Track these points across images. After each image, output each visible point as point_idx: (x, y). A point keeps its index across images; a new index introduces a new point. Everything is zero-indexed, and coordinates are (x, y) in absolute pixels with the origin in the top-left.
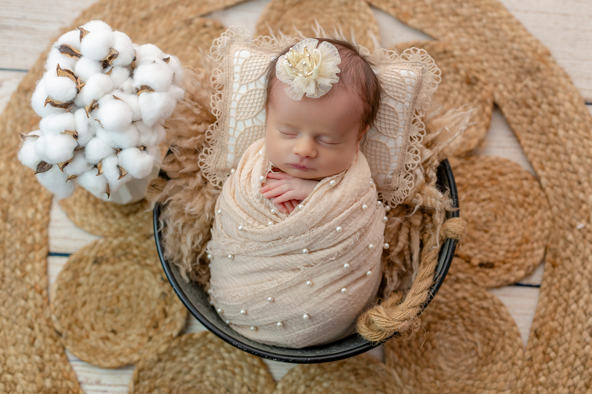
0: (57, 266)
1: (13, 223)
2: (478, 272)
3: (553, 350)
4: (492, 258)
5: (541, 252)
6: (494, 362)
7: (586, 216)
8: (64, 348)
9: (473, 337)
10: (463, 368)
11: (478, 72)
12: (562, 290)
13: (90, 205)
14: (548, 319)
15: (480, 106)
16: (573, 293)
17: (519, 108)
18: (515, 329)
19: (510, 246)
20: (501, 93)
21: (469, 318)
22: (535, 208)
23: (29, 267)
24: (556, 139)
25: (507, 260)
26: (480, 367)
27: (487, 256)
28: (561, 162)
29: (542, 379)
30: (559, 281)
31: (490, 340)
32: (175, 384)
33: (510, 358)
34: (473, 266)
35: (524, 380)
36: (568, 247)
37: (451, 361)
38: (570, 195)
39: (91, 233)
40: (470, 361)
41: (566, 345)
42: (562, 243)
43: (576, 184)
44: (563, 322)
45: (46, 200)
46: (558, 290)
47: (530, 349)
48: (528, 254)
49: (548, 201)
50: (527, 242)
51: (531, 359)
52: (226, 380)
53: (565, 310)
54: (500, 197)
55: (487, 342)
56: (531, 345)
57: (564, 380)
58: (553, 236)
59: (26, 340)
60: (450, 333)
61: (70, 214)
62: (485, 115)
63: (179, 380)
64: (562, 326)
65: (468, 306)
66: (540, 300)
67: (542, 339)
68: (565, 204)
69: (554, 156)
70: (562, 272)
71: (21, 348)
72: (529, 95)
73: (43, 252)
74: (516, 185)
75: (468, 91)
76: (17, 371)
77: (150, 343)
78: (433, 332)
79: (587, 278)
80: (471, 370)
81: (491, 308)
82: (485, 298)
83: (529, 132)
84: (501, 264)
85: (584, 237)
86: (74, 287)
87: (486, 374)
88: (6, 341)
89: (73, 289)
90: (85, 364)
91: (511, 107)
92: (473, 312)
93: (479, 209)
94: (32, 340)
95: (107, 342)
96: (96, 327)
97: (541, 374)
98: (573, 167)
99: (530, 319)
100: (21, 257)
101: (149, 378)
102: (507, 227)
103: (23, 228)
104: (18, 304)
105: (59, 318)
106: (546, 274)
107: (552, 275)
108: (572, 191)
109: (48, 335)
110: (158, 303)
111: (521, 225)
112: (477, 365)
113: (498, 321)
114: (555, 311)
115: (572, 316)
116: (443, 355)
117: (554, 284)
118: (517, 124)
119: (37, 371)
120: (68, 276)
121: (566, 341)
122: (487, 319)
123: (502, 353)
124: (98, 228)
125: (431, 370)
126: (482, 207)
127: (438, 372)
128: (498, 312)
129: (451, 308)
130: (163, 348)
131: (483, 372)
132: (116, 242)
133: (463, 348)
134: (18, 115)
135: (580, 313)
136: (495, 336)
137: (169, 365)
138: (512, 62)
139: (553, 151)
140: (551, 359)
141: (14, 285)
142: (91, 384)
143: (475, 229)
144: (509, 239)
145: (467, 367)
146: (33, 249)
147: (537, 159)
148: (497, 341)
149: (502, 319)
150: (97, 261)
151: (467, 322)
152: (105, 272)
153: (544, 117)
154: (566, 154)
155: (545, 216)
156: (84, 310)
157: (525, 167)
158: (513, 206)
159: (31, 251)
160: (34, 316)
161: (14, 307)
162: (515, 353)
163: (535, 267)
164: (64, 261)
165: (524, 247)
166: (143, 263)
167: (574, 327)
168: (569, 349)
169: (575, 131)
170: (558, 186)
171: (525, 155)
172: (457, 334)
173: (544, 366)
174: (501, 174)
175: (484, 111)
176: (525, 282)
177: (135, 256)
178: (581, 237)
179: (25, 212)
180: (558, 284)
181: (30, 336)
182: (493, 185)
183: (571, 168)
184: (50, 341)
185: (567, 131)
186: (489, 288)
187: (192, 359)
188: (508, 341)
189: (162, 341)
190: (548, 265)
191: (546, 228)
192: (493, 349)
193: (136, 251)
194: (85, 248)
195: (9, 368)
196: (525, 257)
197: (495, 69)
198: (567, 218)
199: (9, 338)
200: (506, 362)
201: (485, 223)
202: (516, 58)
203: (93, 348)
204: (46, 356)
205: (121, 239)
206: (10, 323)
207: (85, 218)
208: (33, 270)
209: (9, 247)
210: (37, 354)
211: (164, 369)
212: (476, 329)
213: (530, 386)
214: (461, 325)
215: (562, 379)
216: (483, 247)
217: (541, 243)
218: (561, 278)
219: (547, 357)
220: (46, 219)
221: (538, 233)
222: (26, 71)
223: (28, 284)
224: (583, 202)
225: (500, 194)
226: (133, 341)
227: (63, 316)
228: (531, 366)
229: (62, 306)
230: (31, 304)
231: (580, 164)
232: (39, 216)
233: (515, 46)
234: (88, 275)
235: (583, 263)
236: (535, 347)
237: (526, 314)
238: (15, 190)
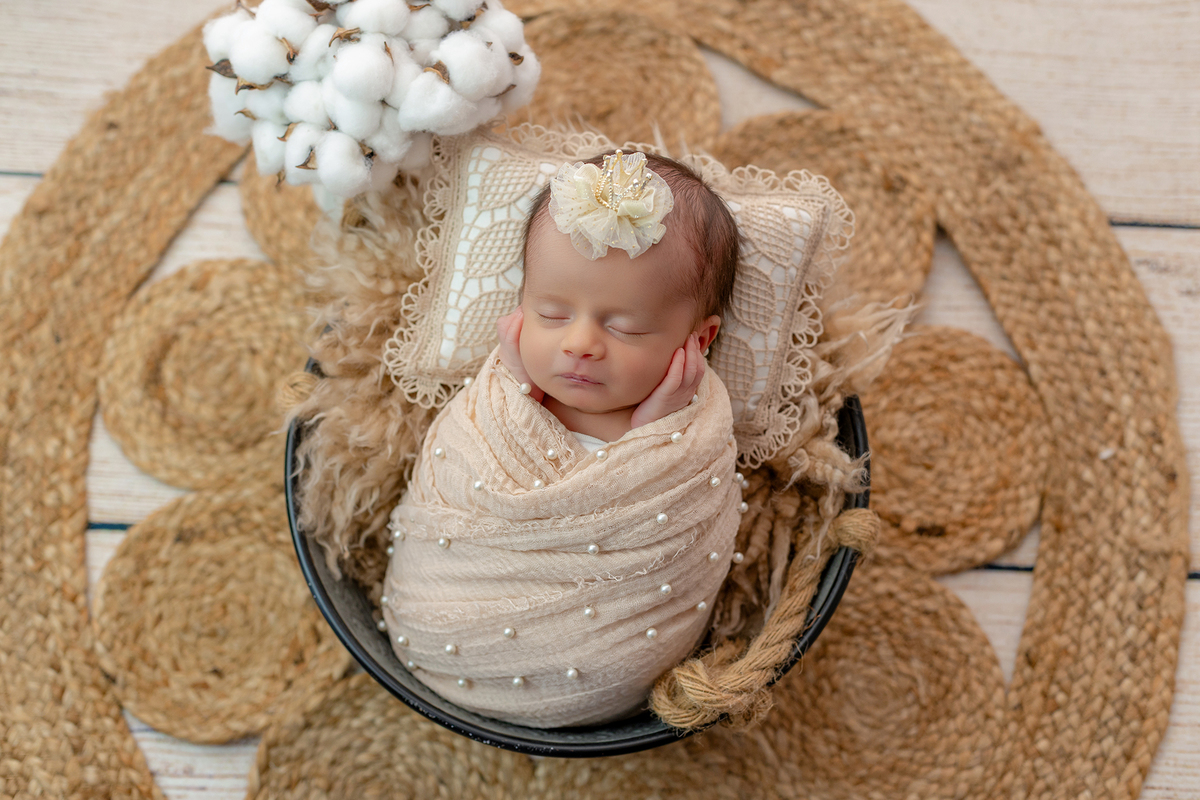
0: (104, 549)
1: (18, 467)
2: (915, 544)
3: (1062, 690)
4: (940, 516)
5: (1034, 503)
6: (950, 715)
7: (1117, 435)
8: (121, 707)
9: (909, 667)
10: (891, 727)
11: (905, 167)
12: (1076, 575)
13: (167, 431)
14: (1049, 630)
15: (911, 233)
16: (1096, 580)
17: (985, 233)
18: (987, 650)
19: (975, 493)
20: (950, 206)
21: (900, 631)
22: (1019, 422)
23: (49, 552)
24: (1057, 291)
25: (969, 521)
26: (923, 724)
27: (930, 514)
28: (1067, 335)
29: (1043, 745)
30: (1069, 558)
31: (941, 672)
32: (338, 771)
33: (981, 706)
34: (906, 534)
35: (1008, 746)
36: (1083, 493)
37: (868, 714)
38: (1085, 396)
39: (169, 483)
40: (905, 714)
41: (1086, 680)
42: (1072, 486)
43: (1095, 375)
44: (1080, 635)
45: (81, 422)
46: (1068, 574)
47: (1018, 689)
48: (1009, 508)
49: (1045, 408)
50: (1006, 485)
51: (1020, 706)
52: (437, 761)
53: (1083, 613)
54: (952, 403)
55: (936, 676)
56: (1018, 681)
57: (1085, 745)
58: (1056, 473)
59: (46, 692)
60: (865, 661)
61: (129, 448)
62: (920, 249)
63: (347, 764)
64: (1077, 643)
65: (897, 609)
66: (1035, 595)
67: (1041, 669)
68: (1077, 413)
69: (1053, 323)
70: (1073, 540)
71: (37, 708)
72: (1004, 209)
73: (77, 522)
74: (982, 379)
75: (888, 205)
76: (30, 753)
77: (289, 693)
78: (832, 661)
79: (1121, 551)
80: (908, 729)
81: (942, 612)
82: (930, 593)
83: (1004, 278)
84: (958, 528)
85: (1114, 474)
86: (138, 588)
87: (935, 737)
88: (7, 695)
89: (137, 590)
90: (160, 736)
91: (970, 233)
92: (907, 621)
93: (914, 425)
94: (57, 692)
95: (205, 693)
96: (182, 664)
97: (1039, 735)
98: (1090, 344)
99: (1015, 631)
100: (34, 532)
101: (288, 760)
102: (967, 458)
103: (37, 476)
104: (29, 623)
105: (110, 649)
106: (1045, 545)
107: (1056, 547)
108: (1089, 388)
109: (88, 681)
110: (303, 616)
111: (994, 454)
112: (918, 722)
113: (955, 637)
114: (1063, 614)
115: (1095, 624)
116: (852, 703)
117: (1060, 565)
118: (982, 264)
119: (69, 753)
120: (127, 566)
121: (1086, 672)
122: (934, 633)
123: (965, 697)
124: (184, 472)
125: (831, 733)
126: (920, 421)
127: (846, 737)
128: (954, 619)
129: (866, 613)
130: (314, 702)
131: (931, 734)
132: (218, 500)
133: (891, 688)
134: (25, 259)
135: (1110, 618)
136: (950, 666)
137: (326, 734)
138: (971, 148)
139: (1052, 313)
140: (1058, 707)
141: (21, 587)
142: (175, 775)
143: (908, 463)
144: (973, 480)
145: (899, 725)
146: (57, 517)
147: (1021, 330)
148: (954, 675)
149: (963, 632)
150: (183, 537)
151: (897, 639)
152: (197, 558)
153: (1033, 250)
154: (1076, 318)
155: (1039, 436)
156: (158, 632)
157: (998, 344)
158: (979, 418)
159: (53, 521)
160: (61, 645)
161: (21, 629)
162: (990, 697)
163: (1023, 533)
164: (117, 538)
165: (1001, 495)
166: (271, 538)
167: (1100, 645)
168: (1091, 686)
169: (1092, 275)
170: (1063, 380)
171: (999, 321)
172: (878, 663)
173: (1046, 720)
174: (955, 359)
175: (918, 240)
176: (1005, 561)
177: (258, 526)
178: (1107, 474)
179: (41, 445)
180: (1066, 565)
181: (54, 684)
182: (939, 379)
183: (1085, 345)
184: (93, 693)
185: (1076, 275)
186: (937, 575)
187: (371, 723)
188: (974, 674)
189: (311, 689)
190: (1046, 528)
191: (1042, 459)
192: (948, 690)
193: (257, 517)
194: (159, 513)
195: (13, 748)
196: (1004, 514)
197: (938, 162)
198: (1081, 439)
199: (12, 689)
200: (972, 713)
201: (927, 451)
202: (977, 141)
203: (177, 704)
204: (87, 723)
205: (229, 493)
206: (13, 660)
207: (158, 455)
208: (59, 556)
209: (10, 514)
210: (69, 720)
211: (316, 743)
212: (913, 652)
213: (1020, 757)
214: (886, 645)
215: (1080, 743)
216: (923, 497)
217: (1032, 488)
218: (1073, 552)
219: (1050, 702)
220: (82, 458)
221: (1028, 469)
222: (39, 175)
223: (48, 584)
224: (1110, 408)
225: (952, 395)
226: (256, 689)
227: (118, 645)
228: (1021, 721)
229: (114, 626)
230: (55, 621)
231: (1104, 337)
232: (68, 453)
233: (976, 117)
234: (166, 565)
235: (1113, 524)
236: (1027, 683)
237: (1008, 623)
238: (21, 404)
